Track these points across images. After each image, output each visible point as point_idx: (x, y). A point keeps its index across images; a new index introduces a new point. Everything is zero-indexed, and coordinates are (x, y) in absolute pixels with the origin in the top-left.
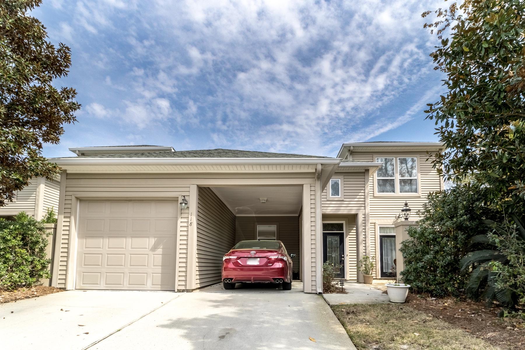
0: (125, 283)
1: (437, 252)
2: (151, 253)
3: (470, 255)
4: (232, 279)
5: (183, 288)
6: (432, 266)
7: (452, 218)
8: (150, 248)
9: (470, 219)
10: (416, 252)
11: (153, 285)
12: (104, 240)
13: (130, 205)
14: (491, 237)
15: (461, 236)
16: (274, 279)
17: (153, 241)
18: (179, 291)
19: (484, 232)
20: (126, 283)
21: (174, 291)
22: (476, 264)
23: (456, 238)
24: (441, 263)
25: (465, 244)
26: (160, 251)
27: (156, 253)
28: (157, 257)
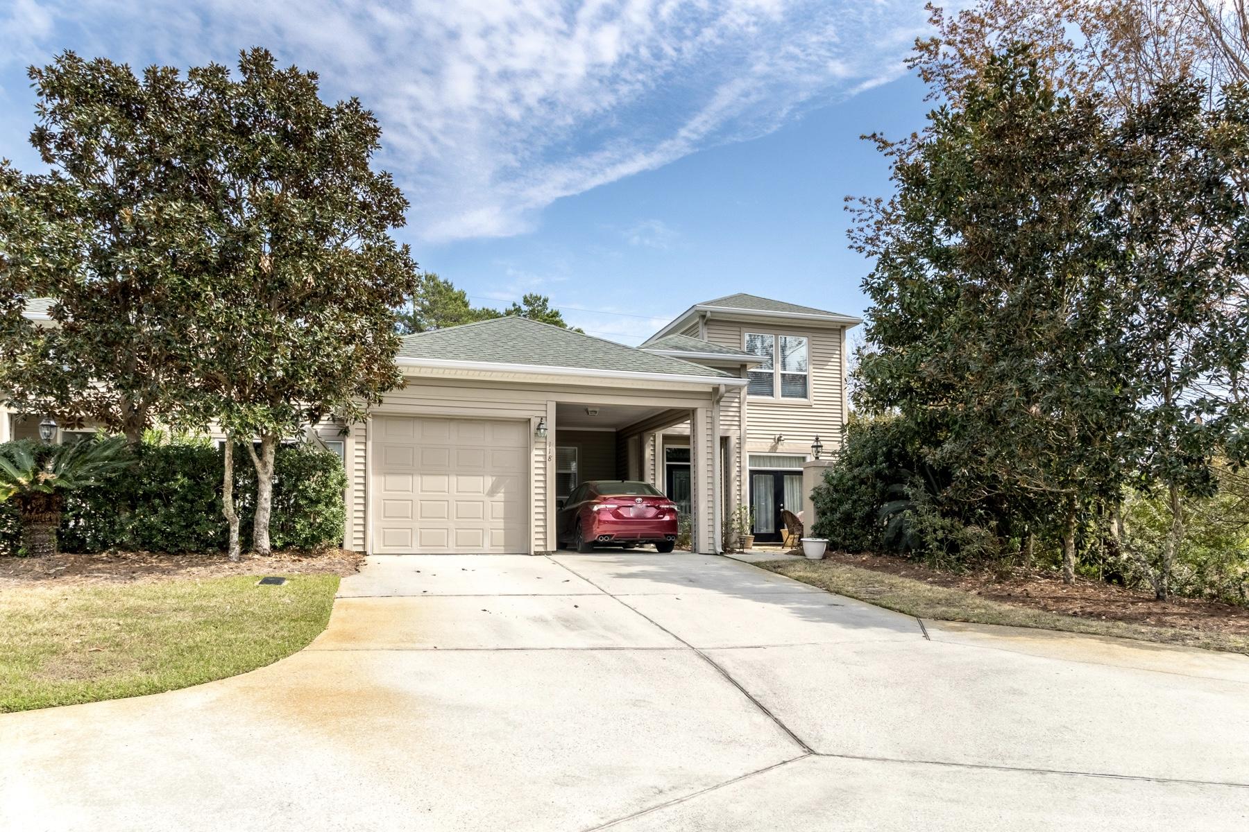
0: (450, 543)
1: (855, 502)
2: (487, 499)
3: (886, 505)
4: (610, 536)
5: (541, 549)
6: (848, 519)
7: (871, 464)
8: (486, 492)
9: (889, 467)
10: (833, 501)
11: (492, 546)
12: (415, 478)
13: (453, 427)
14: (906, 488)
15: (879, 485)
16: (666, 535)
17: (489, 481)
18: (537, 554)
19: (901, 481)
20: (452, 543)
21: (528, 554)
22: (891, 516)
23: (874, 486)
24: (859, 514)
25: (883, 493)
26: (500, 496)
27: (495, 499)
28: (498, 504)
